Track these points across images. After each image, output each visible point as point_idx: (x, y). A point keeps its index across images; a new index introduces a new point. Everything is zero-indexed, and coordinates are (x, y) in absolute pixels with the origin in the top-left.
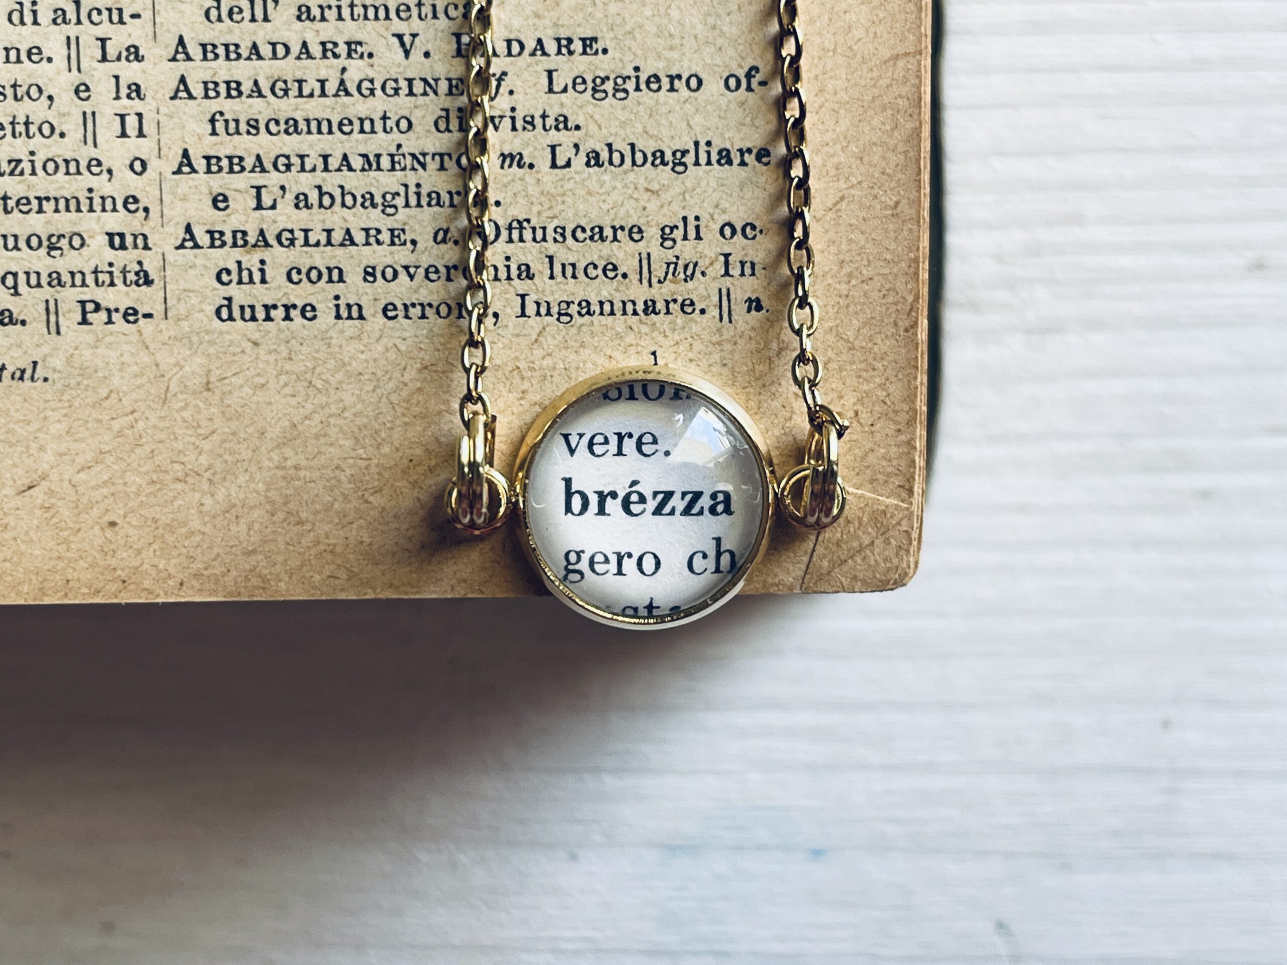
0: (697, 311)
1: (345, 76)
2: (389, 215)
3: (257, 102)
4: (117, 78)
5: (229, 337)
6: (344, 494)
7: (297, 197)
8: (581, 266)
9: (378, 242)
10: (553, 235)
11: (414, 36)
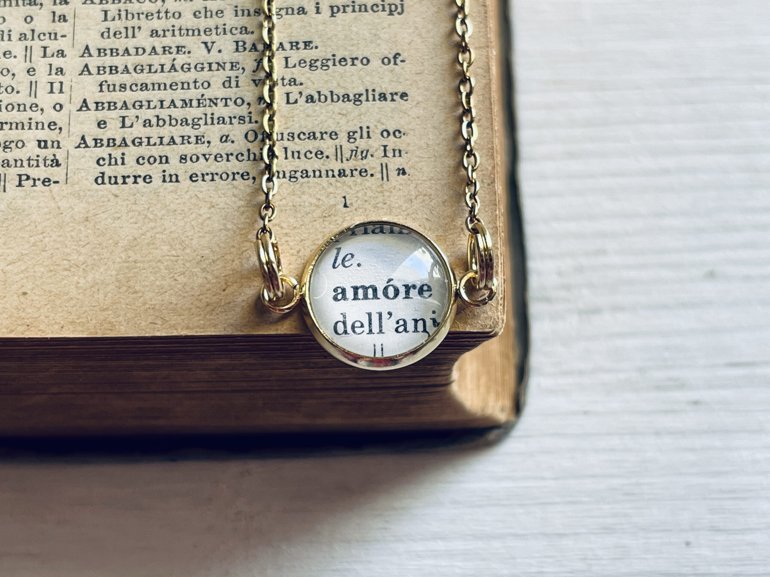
0: (369, 175)
1: (175, 62)
2: (195, 129)
3: (126, 76)
4: (51, 65)
5: (101, 193)
6: (162, 276)
7: (145, 121)
8: (302, 153)
9: (189, 143)
10: (287, 137)
11: (213, 43)
